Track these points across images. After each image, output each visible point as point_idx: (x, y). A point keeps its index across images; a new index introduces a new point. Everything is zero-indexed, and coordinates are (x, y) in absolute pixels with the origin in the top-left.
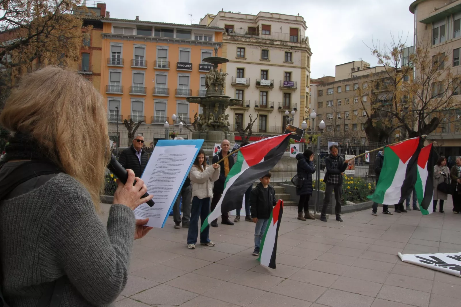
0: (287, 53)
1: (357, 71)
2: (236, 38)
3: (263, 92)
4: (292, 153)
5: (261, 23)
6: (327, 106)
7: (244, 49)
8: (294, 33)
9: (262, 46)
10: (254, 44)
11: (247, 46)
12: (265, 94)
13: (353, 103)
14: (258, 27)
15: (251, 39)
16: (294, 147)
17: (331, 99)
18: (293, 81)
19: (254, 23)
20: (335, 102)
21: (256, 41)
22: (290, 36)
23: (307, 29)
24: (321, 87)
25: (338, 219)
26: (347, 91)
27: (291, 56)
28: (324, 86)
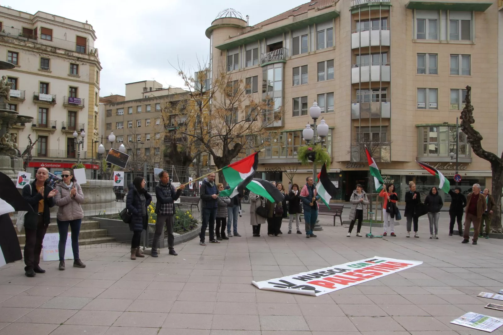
0: (72, 64)
1: (149, 91)
2: (6, 39)
3: (42, 108)
4: (116, 181)
5: (39, 25)
6: (116, 129)
7: (17, 53)
8: (82, 42)
9: (41, 53)
10: (31, 50)
11: (21, 51)
12: (45, 111)
13: (146, 126)
14: (36, 30)
15: (26, 42)
16: (119, 175)
17: (122, 121)
18: (79, 98)
19: (30, 23)
20: (125, 124)
21: (33, 46)
22: (77, 45)
23: (96, 40)
24: (110, 106)
25: (172, 252)
26: (139, 112)
27: (77, 69)
28: (113, 106)
